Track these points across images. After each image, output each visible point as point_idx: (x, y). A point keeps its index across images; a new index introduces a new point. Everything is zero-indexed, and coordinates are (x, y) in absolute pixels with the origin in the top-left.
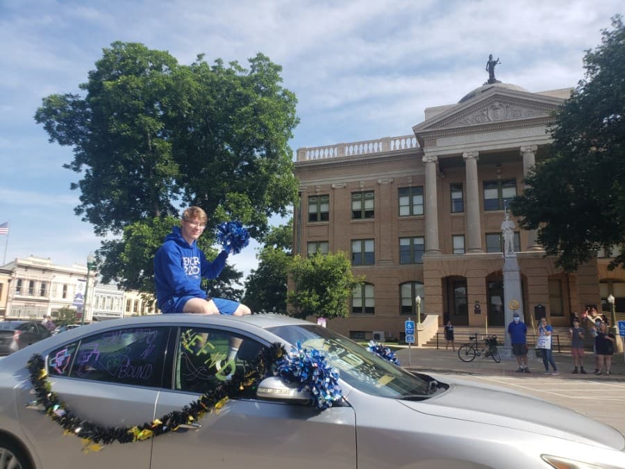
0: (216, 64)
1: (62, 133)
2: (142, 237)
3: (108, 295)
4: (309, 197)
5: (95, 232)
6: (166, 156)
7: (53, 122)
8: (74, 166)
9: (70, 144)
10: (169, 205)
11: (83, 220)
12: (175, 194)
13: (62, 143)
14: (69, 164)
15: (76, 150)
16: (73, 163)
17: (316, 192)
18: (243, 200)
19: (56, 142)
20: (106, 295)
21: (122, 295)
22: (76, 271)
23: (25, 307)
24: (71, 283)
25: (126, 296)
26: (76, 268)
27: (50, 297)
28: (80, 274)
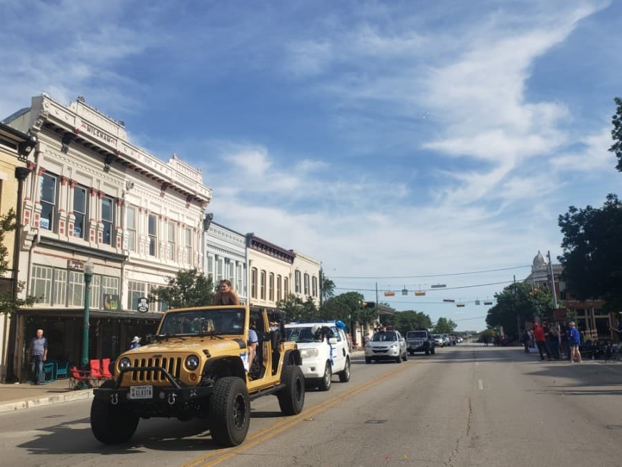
20: (222, 255)
21: (246, 257)
22: (175, 178)
23: (66, 271)
24: (163, 213)
25: (250, 261)
26: (174, 172)
27: (124, 248)
28: (181, 191)
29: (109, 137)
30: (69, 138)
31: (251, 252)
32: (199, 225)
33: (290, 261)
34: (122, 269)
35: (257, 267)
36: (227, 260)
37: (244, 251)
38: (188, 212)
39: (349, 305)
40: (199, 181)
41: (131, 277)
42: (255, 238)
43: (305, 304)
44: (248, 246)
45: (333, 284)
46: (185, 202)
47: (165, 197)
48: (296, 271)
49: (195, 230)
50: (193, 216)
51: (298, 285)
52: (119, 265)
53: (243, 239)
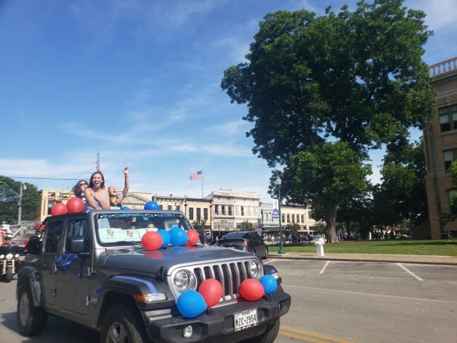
0: (343, 11)
1: (238, 95)
2: (308, 161)
3: (270, 212)
4: (439, 109)
5: (268, 165)
6: (316, 95)
7: (233, 87)
8: (249, 118)
9: (245, 102)
10: (317, 136)
11: (259, 157)
12: (320, 128)
13: (239, 102)
14: (246, 116)
15: (248, 106)
16: (248, 116)
17: (446, 103)
18: (387, 118)
19: (236, 102)
22: (247, 197)
23: (221, 223)
24: (245, 205)
27: (234, 216)
28: (250, 199)
29: (228, 194)
30: (219, 197)
31: (281, 209)
32: (257, 205)
33: (305, 208)
40: (255, 195)
41: (237, 222)
42: (282, 204)
46: (252, 201)
47: (245, 201)
48: (309, 211)
50: (256, 203)
52: (233, 220)
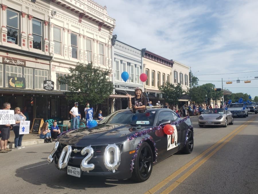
20: (125, 61)
21: (141, 63)
22: (86, 10)
23: (2, 65)
24: (82, 32)
25: (144, 65)
26: (85, 6)
27: (51, 52)
28: (94, 20)
31: (144, 60)
32: (108, 42)
33: (171, 66)
34: (50, 65)
35: (155, 70)
36: (129, 64)
37: (140, 59)
38: (100, 33)
39: (207, 90)
40: (105, 14)
41: (58, 70)
42: (147, 51)
43: (176, 88)
44: (142, 56)
45: (198, 79)
46: (98, 27)
47: (82, 23)
48: (174, 71)
49: (106, 45)
51: (176, 79)
52: (48, 62)
53: (140, 52)
